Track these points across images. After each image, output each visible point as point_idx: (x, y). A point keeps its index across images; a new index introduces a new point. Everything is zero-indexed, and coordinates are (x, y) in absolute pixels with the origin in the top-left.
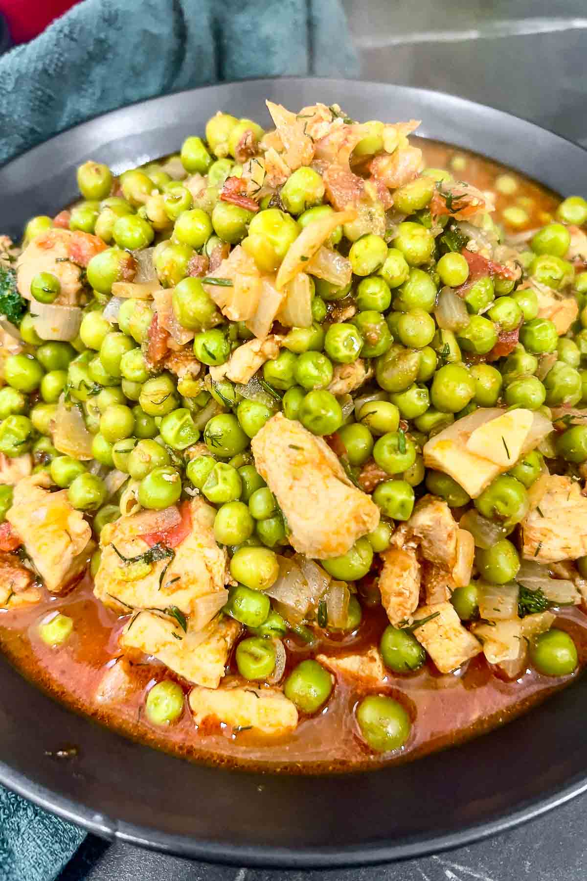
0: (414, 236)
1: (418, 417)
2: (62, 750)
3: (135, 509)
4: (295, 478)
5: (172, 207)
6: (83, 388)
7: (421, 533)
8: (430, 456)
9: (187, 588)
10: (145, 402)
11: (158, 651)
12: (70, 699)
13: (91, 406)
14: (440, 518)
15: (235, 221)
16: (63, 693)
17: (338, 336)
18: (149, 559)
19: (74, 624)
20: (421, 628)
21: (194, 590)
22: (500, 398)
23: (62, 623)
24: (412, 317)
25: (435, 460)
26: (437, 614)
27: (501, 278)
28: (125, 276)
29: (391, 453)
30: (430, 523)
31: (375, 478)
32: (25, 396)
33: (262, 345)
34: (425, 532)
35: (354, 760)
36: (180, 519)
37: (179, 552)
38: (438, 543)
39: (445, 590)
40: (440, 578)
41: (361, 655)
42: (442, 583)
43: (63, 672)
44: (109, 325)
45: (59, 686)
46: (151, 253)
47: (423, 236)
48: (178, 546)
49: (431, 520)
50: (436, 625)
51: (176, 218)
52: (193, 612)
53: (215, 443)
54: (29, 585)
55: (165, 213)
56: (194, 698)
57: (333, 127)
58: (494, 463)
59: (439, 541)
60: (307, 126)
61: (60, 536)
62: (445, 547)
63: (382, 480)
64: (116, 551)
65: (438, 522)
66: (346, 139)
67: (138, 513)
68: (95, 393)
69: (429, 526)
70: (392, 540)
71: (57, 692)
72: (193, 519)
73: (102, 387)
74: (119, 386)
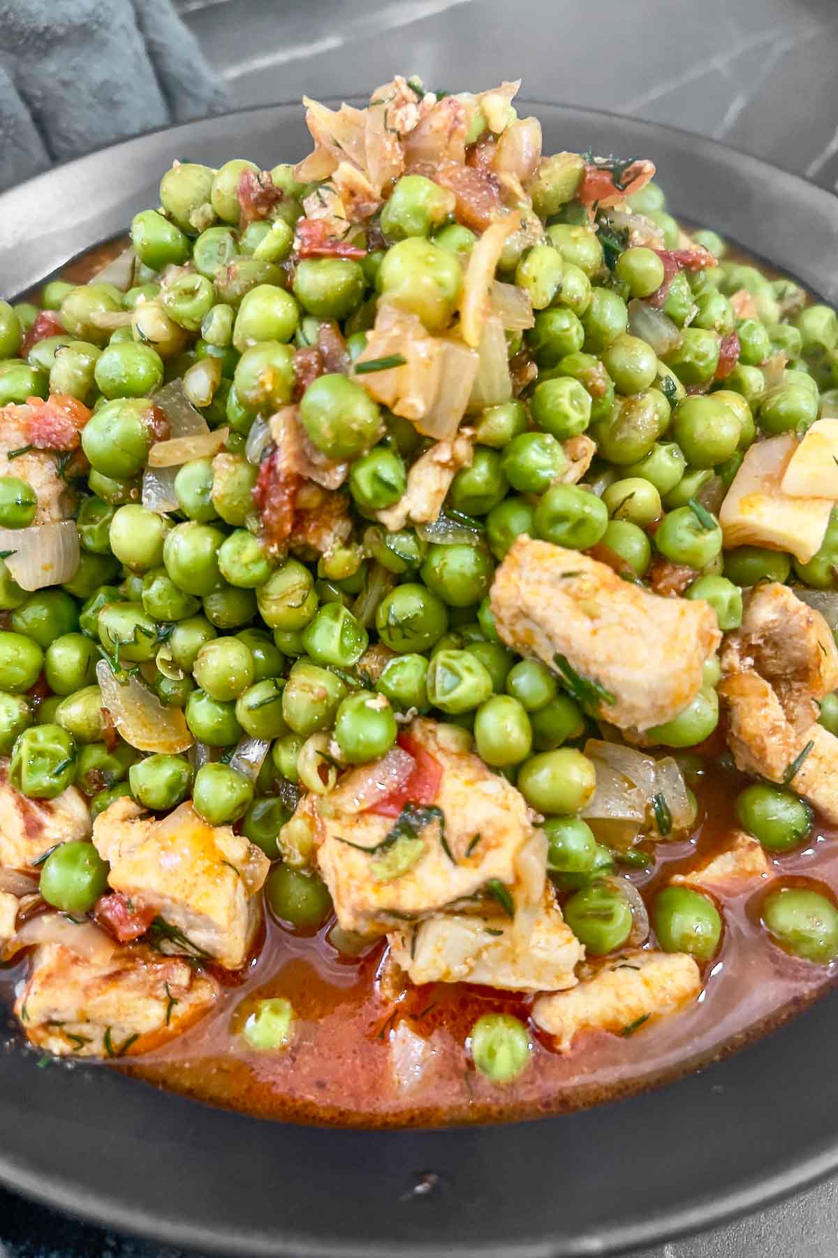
0: (576, 239)
1: (675, 488)
2: (420, 1183)
3: (332, 775)
4: (593, 617)
5: (185, 308)
6: (142, 638)
7: (761, 638)
8: (734, 526)
9: (498, 846)
10: (272, 611)
11: (471, 970)
12: (358, 1119)
13: (163, 660)
14: (786, 603)
15: (343, 279)
16: (342, 1114)
17: (561, 396)
18: (410, 832)
19: (294, 1006)
20: (800, 773)
21: (511, 842)
22: (758, 429)
23: (276, 1011)
24: (623, 349)
25: (744, 528)
26: (811, 744)
27: (693, 269)
28: (158, 432)
29: (696, 535)
30: (773, 616)
31: (680, 582)
32: (24, 697)
33: (453, 449)
34: (767, 634)
35: (806, 991)
36: (411, 760)
37: (444, 803)
38: (788, 641)
39: (810, 705)
40: (797, 694)
41: (732, 849)
42: (803, 699)
43: (321, 1085)
44: (161, 517)
45: (326, 1109)
46: (180, 388)
47: (587, 235)
48: (437, 796)
49: (774, 612)
50: (816, 761)
51: (200, 324)
52: (518, 879)
53: (408, 633)
54: (193, 977)
55: (174, 323)
56: (548, 1017)
57: (424, 109)
58: (828, 499)
59: (791, 637)
60: (389, 114)
61: (221, 875)
62: (803, 642)
63: (690, 581)
64: (350, 844)
65: (784, 610)
66: (456, 119)
67: (340, 780)
68: (165, 640)
69: (773, 621)
70: (725, 666)
71: (332, 1118)
72: (430, 752)
73: (172, 624)
74: (201, 613)
